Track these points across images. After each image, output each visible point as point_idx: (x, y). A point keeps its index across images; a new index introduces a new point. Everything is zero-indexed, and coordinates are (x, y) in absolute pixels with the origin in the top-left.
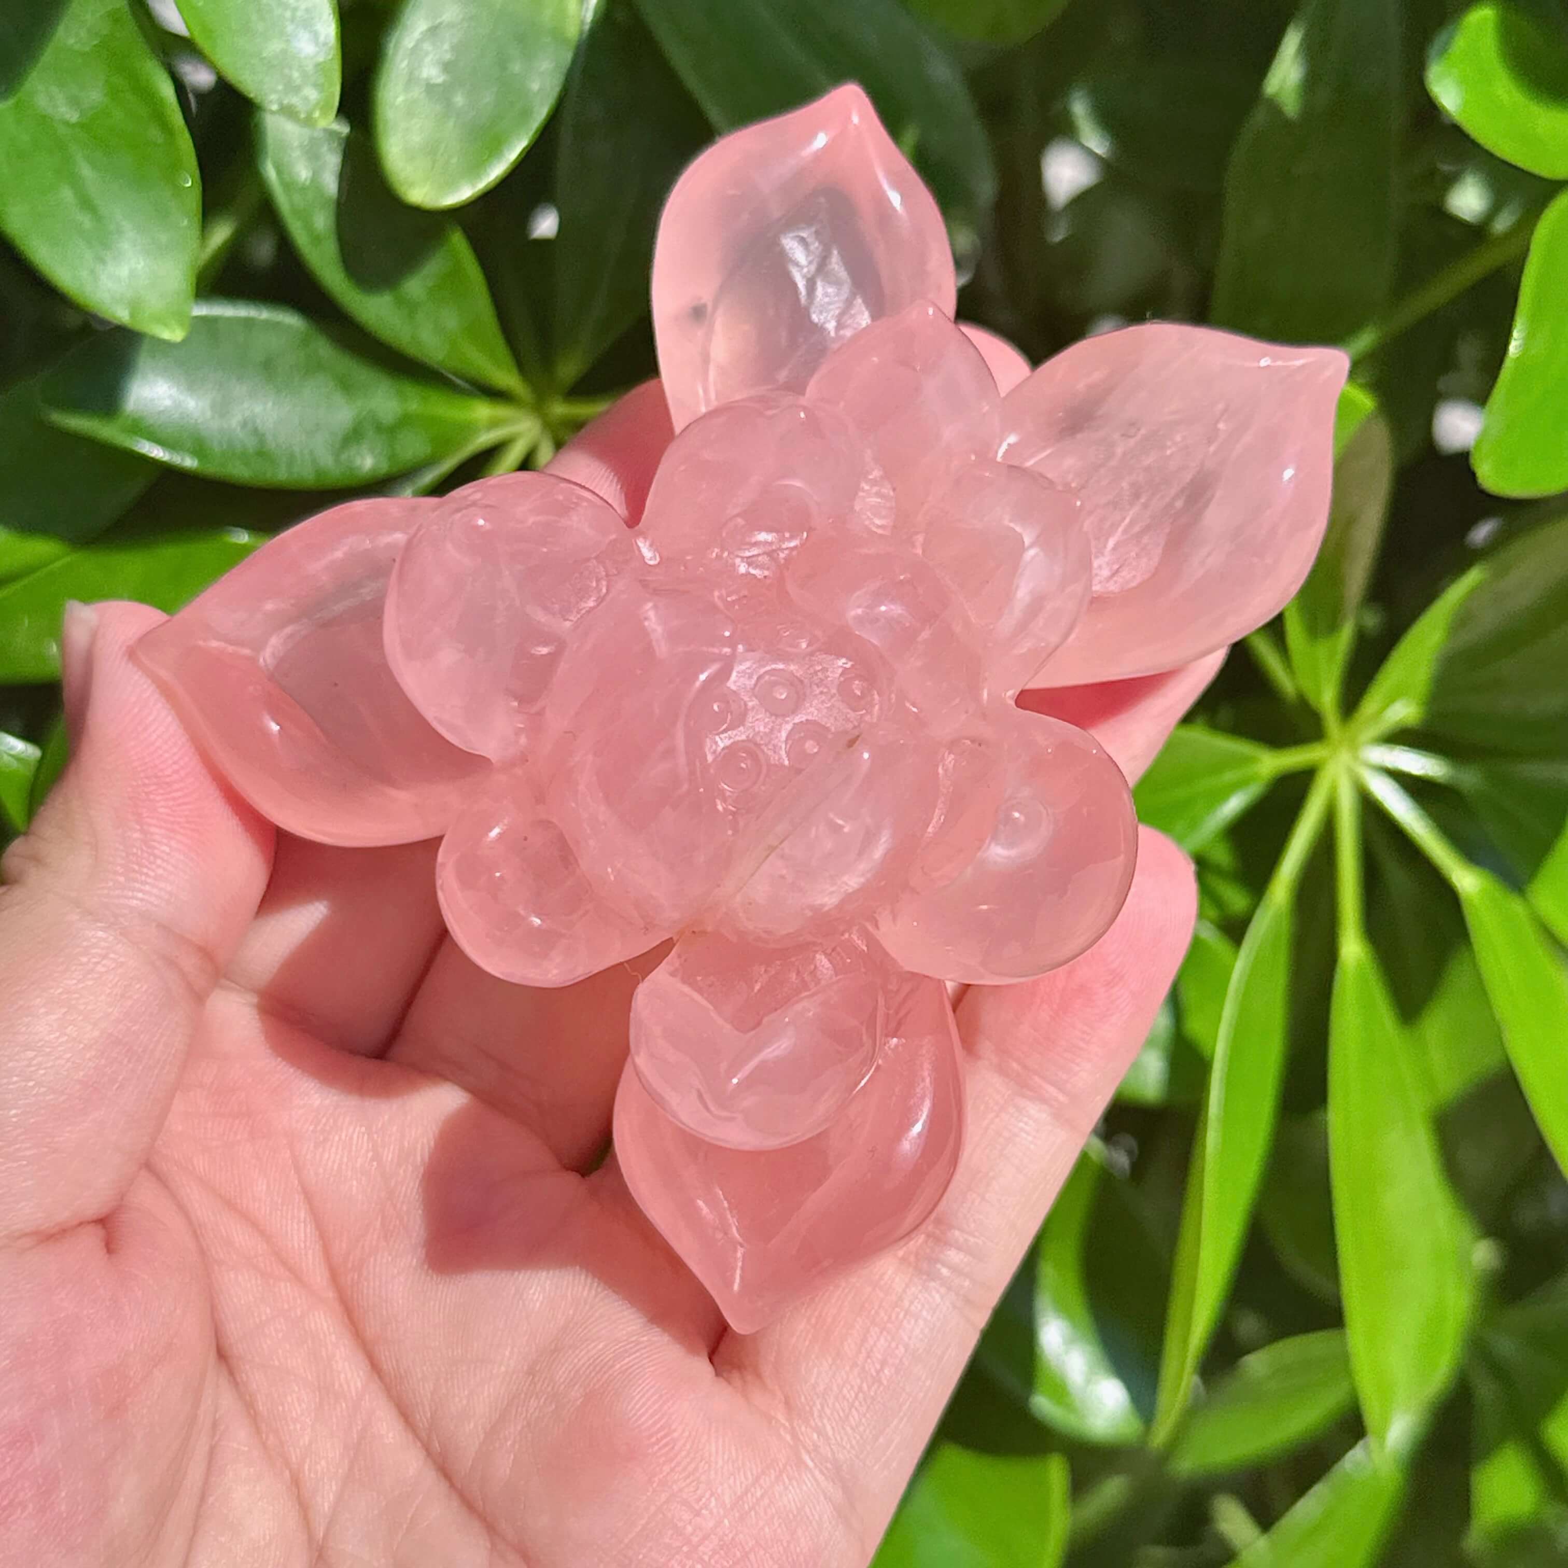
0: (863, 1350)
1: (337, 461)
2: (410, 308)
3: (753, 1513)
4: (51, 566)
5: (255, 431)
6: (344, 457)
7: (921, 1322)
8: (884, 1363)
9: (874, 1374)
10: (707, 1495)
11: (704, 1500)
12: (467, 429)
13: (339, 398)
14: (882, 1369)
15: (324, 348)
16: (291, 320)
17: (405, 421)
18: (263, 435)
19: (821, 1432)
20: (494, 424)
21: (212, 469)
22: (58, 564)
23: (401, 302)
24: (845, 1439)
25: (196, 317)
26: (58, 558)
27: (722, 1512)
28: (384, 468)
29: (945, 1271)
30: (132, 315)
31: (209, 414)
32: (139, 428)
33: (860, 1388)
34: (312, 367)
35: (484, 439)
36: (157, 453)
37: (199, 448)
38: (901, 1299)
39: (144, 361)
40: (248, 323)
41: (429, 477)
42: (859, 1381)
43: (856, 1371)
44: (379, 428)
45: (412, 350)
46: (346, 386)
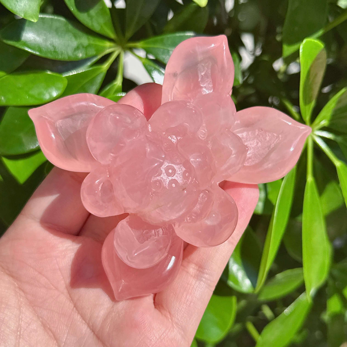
0: (186, 300)
1: (73, 54)
2: (91, 17)
3: (163, 340)
4: (3, 78)
5: (53, 46)
6: (75, 53)
7: (199, 292)
8: (191, 302)
9: (189, 305)
10: (153, 336)
11: (152, 337)
12: (104, 48)
13: (73, 39)
14: (191, 303)
15: (70, 27)
16: (62, 19)
17: (89, 46)
18: (55, 47)
19: (178, 319)
20: (110, 47)
21: (43, 55)
22: (4, 77)
23: (89, 16)
24: (183, 320)
25: (40, 17)
26: (5, 76)
27: (156, 340)
28: (84, 57)
29: (204, 279)
30: (24, 15)
31: (42, 42)
32: (26, 44)
33: (186, 308)
34: (68, 31)
35: (108, 51)
36: (30, 50)
37: (40, 50)
38: (194, 286)
39: (26, 28)
40: (52, 19)
41: (94, 60)
42: (185, 307)
43: (185, 304)
44: (83, 47)
45: (91, 28)
46: (75, 36)
